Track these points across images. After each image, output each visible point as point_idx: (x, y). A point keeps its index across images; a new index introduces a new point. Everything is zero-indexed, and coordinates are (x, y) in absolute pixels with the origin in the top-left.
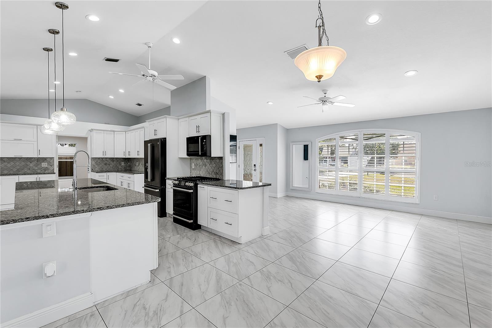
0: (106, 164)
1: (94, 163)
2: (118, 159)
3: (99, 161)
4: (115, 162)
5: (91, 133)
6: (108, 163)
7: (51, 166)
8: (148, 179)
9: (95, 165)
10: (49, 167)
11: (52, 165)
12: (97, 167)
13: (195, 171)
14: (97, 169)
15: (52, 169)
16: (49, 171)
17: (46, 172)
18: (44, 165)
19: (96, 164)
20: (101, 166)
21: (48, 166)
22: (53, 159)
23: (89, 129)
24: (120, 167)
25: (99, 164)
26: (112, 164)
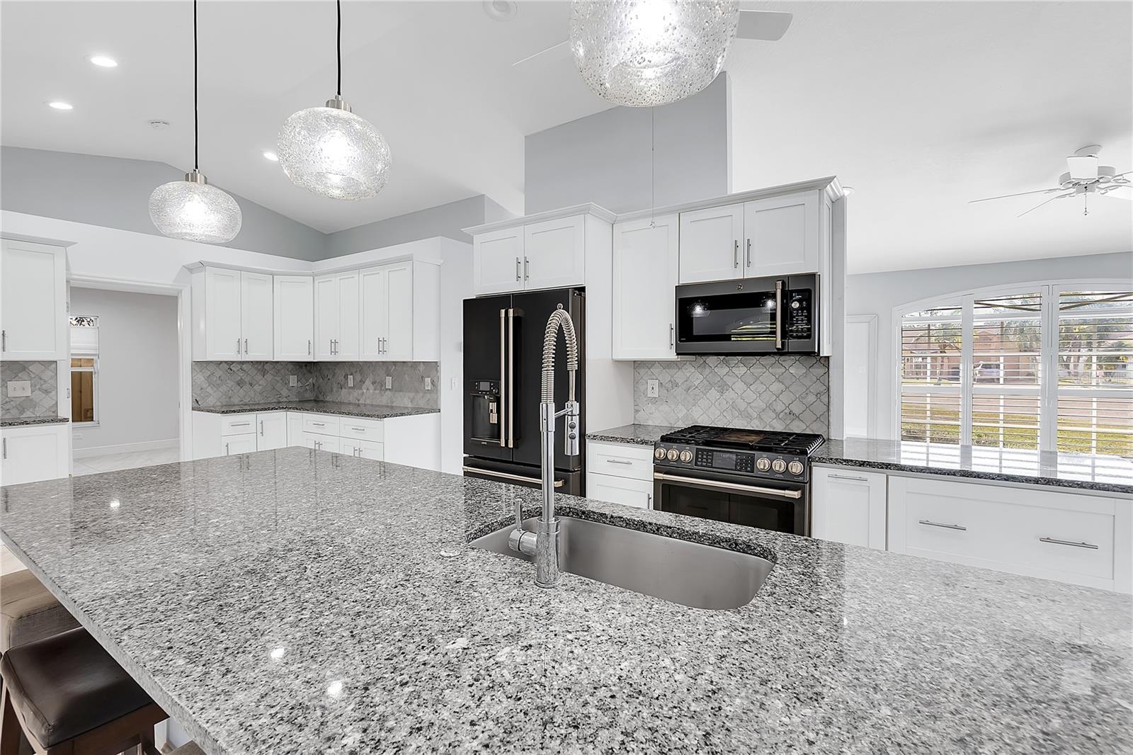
0: (240, 383)
1: (201, 378)
2: (279, 367)
3: (219, 373)
4: (269, 377)
5: (193, 275)
6: (247, 379)
7: (47, 392)
8: (499, 437)
9: (205, 386)
10: (38, 396)
11: (50, 390)
12: (211, 392)
13: (665, 408)
14: (211, 401)
15: (47, 402)
16: (39, 413)
17: (24, 415)
18: (19, 388)
19: (210, 384)
20: (223, 388)
21: (32, 392)
22: (54, 366)
23: (185, 264)
24: (285, 392)
25: (219, 382)
26: (262, 382)
